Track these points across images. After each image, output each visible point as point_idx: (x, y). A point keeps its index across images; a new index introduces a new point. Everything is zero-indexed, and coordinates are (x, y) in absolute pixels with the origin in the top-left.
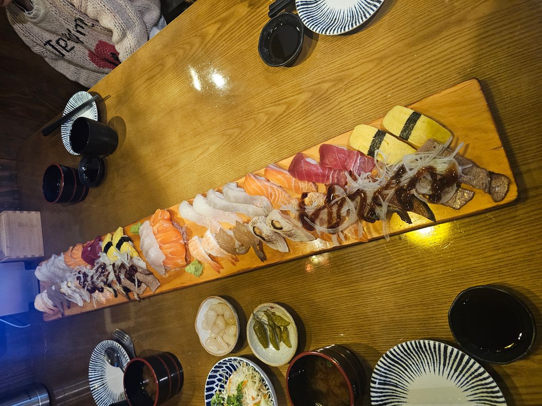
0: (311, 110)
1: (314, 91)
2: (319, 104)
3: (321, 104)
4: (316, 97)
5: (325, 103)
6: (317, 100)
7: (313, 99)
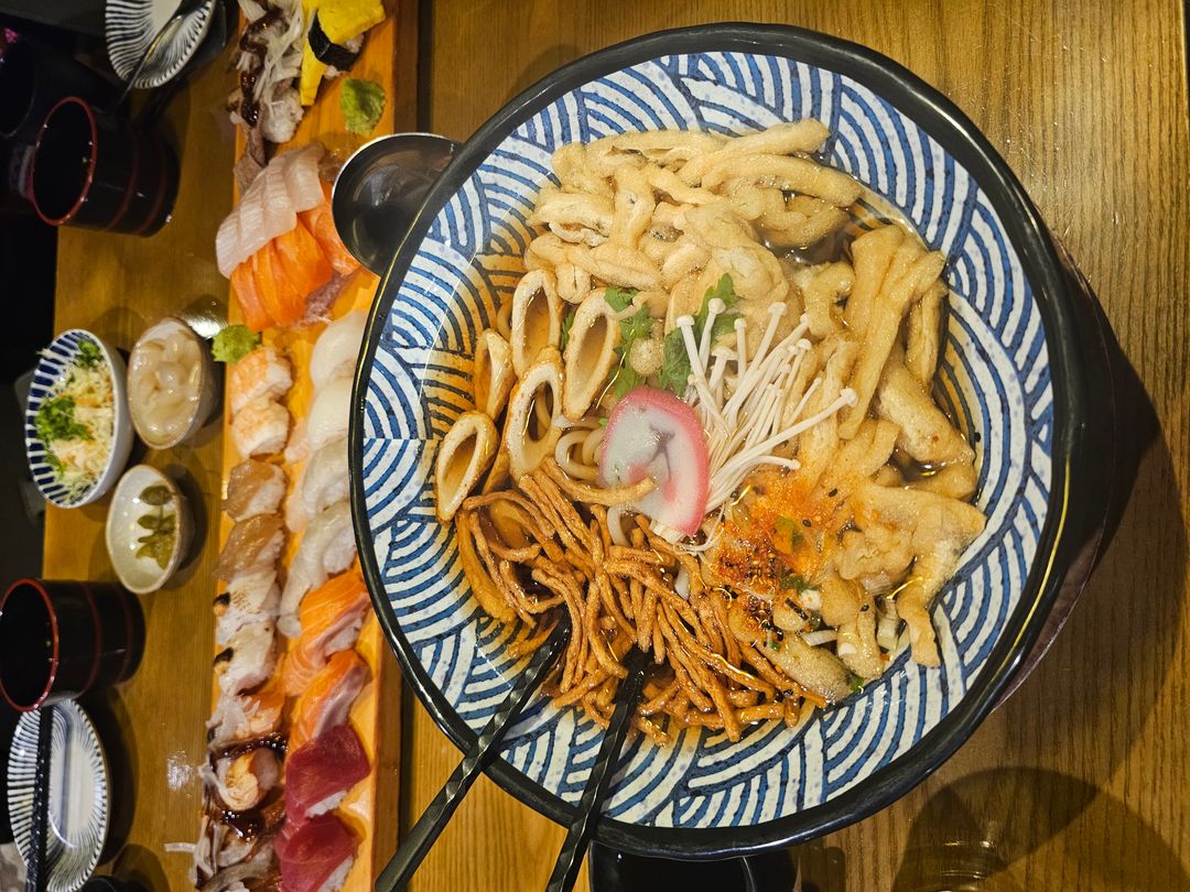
0: (497, 827)
1: (535, 863)
2: (499, 855)
3: (499, 859)
4: (518, 856)
5: (495, 871)
6: (511, 853)
7: (518, 847)
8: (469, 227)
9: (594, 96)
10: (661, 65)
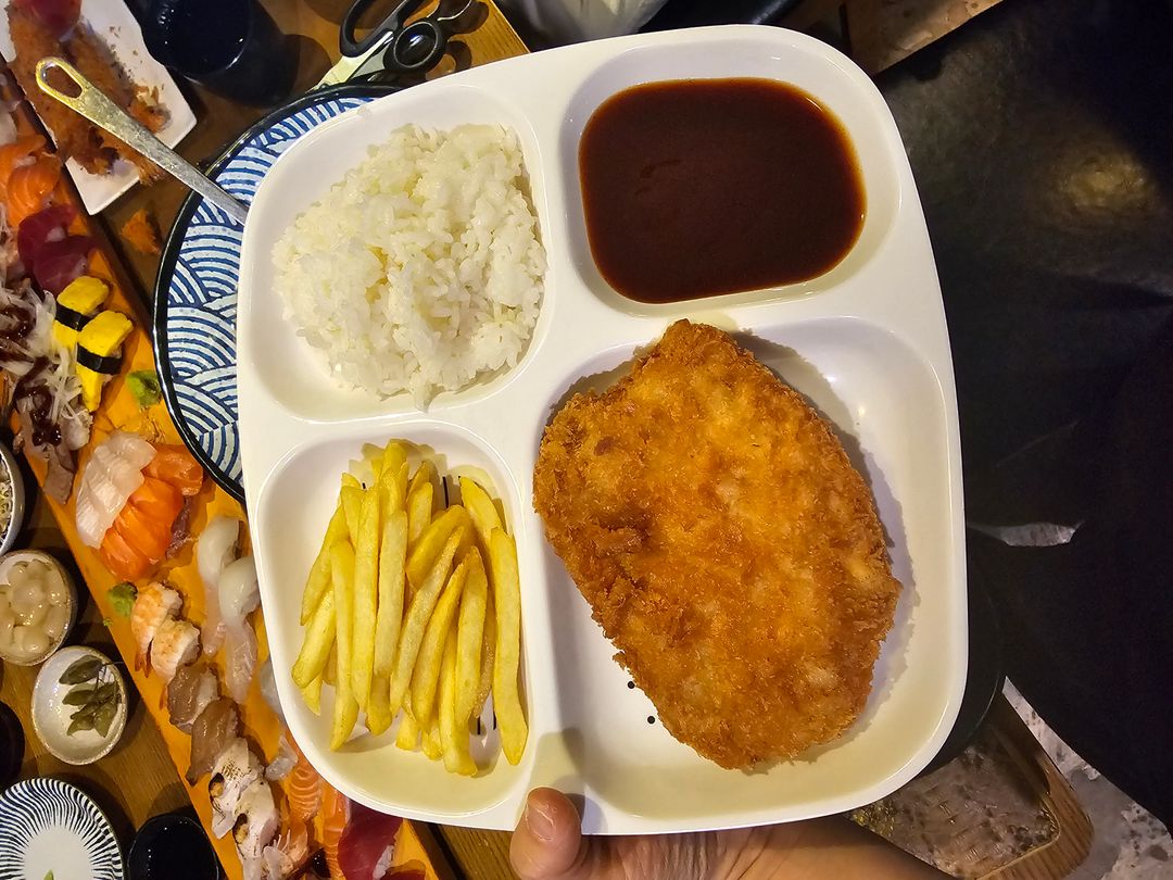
8: (191, 290)
9: (225, 182)
10: (253, 146)
